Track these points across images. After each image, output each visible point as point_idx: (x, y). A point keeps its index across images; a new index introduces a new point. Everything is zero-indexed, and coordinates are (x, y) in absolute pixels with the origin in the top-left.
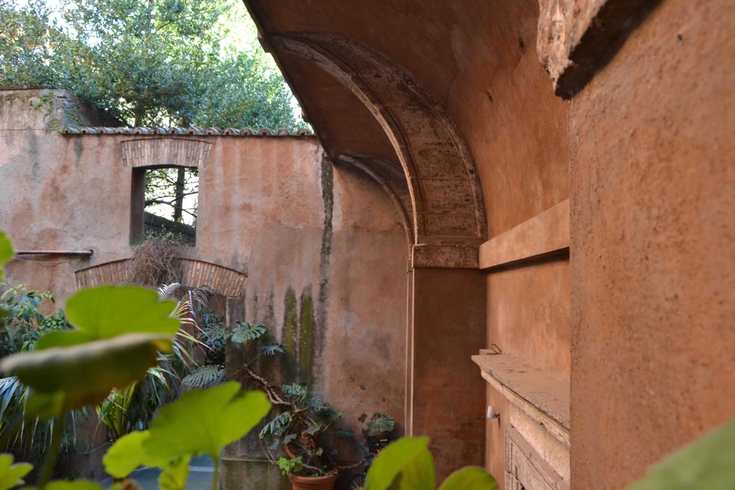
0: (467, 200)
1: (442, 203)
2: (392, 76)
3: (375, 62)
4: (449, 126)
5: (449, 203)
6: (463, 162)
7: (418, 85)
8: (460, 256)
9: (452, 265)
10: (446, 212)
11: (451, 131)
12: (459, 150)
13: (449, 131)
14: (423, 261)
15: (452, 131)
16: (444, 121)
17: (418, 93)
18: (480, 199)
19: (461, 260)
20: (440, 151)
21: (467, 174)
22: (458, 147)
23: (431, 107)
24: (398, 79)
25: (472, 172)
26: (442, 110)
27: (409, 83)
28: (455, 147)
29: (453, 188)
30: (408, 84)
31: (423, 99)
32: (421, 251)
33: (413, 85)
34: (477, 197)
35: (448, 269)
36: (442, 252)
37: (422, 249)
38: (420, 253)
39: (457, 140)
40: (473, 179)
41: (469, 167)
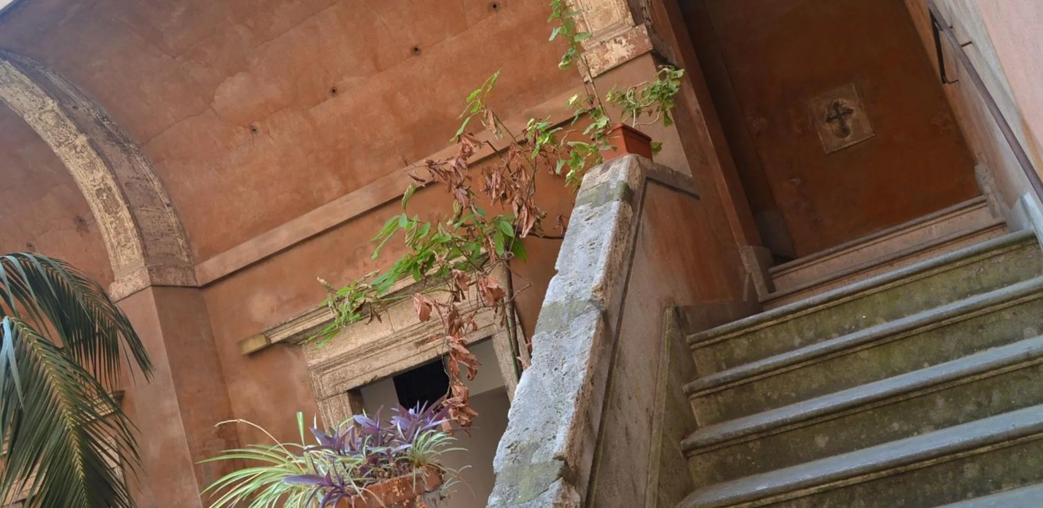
0: (170, 230)
1: (152, 231)
2: (89, 110)
3: (72, 93)
4: (144, 164)
5: (158, 232)
6: (159, 196)
7: (113, 123)
8: (183, 276)
9: (179, 283)
10: (157, 239)
11: (145, 168)
12: (154, 185)
13: (143, 168)
14: (157, 281)
15: (147, 169)
16: (138, 159)
17: (113, 130)
18: (181, 229)
19: (184, 279)
20: (140, 185)
21: (164, 207)
22: (153, 183)
23: (126, 144)
24: (94, 114)
25: (168, 205)
26: (137, 149)
27: (105, 119)
28: (151, 183)
29: (157, 218)
30: (104, 121)
31: (118, 137)
32: (154, 271)
33: (108, 122)
34: (178, 227)
35: (176, 286)
36: (169, 272)
37: (154, 269)
38: (154, 273)
39: (152, 176)
40: (171, 212)
41: (166, 200)
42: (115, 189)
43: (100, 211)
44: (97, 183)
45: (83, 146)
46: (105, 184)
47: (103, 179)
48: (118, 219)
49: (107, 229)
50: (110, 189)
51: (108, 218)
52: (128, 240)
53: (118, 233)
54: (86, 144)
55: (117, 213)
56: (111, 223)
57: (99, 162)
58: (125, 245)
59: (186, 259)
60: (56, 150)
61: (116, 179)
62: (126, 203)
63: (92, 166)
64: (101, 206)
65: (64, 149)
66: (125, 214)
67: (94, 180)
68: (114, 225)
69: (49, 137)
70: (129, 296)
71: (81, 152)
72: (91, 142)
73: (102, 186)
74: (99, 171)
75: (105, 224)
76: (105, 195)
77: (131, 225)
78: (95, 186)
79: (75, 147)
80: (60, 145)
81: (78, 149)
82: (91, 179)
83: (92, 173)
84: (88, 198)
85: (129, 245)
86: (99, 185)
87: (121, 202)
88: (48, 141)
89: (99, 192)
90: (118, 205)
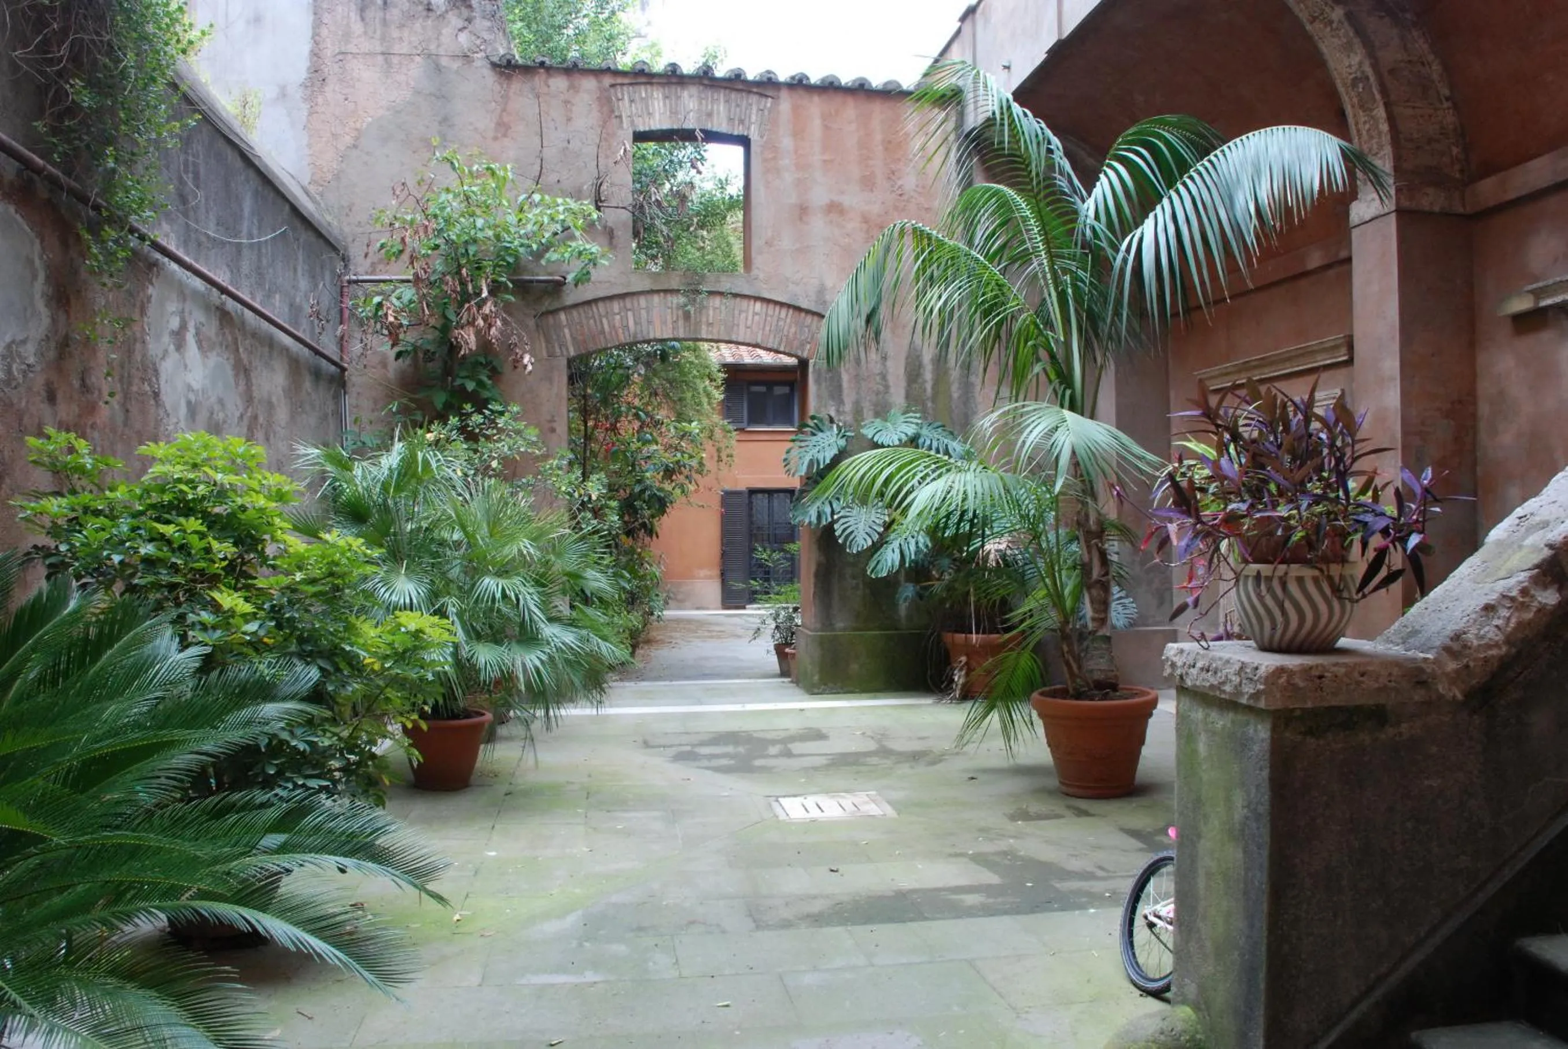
0: (1442, 134)
1: (1415, 136)
4: (1422, 41)
5: (1424, 137)
6: (1436, 86)
8: (1445, 200)
9: (1437, 209)
10: (1419, 147)
11: (1424, 46)
12: (1432, 71)
13: (1420, 47)
14: (1406, 204)
15: (1426, 47)
16: (1415, 33)
18: (1459, 133)
19: (1447, 204)
20: (1411, 71)
21: (1440, 101)
22: (1431, 68)
23: (1400, 14)
26: (1414, 19)
28: (1428, 68)
29: (1427, 117)
32: (1404, 191)
34: (1456, 131)
35: (1432, 213)
36: (1425, 194)
37: (1405, 188)
38: (1404, 194)
39: (1431, 57)
40: (1449, 108)
41: (1446, 92)
42: (1372, 79)
43: (1353, 106)
44: (1354, 69)
45: (1340, 21)
46: (1363, 72)
47: (1360, 64)
48: (1372, 117)
49: (1358, 131)
50: (1367, 78)
51: (1362, 117)
52: (1381, 147)
53: (1371, 137)
54: (1343, 19)
55: (1371, 110)
56: (1365, 123)
57: (1357, 41)
58: (1377, 153)
59: (1458, 176)
60: (1308, 27)
61: (1375, 66)
62: (1383, 98)
63: (1348, 48)
64: (1355, 100)
65: (1318, 25)
66: (1381, 112)
67: (1350, 66)
68: (1367, 126)
69: (1301, 10)
70: (1370, 221)
71: (1337, 29)
72: (1349, 16)
73: (1359, 74)
74: (1356, 53)
75: (1357, 124)
76: (1361, 85)
77: (1385, 127)
78: (1350, 74)
79: (1331, 22)
80: (1313, 20)
81: (1334, 25)
82: (1347, 64)
83: (1349, 56)
84: (1341, 89)
85: (1382, 153)
86: (1356, 73)
87: (1378, 97)
88: (1300, 15)
89: (1355, 82)
90: (1374, 100)
